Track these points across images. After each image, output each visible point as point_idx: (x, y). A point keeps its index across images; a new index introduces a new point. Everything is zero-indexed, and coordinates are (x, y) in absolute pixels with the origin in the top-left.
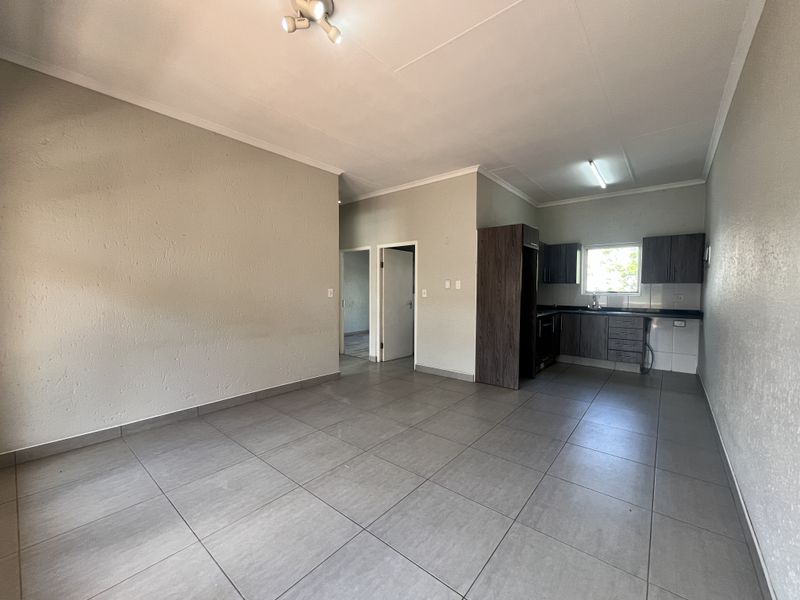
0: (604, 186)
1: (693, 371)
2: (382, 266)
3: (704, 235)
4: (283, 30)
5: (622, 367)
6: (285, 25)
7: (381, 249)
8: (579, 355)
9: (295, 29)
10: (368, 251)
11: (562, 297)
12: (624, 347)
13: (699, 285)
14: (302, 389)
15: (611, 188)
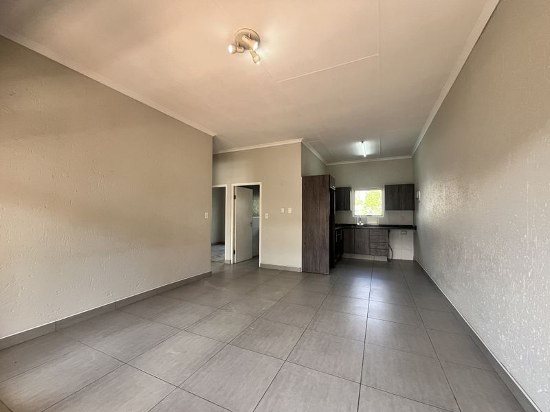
0: (365, 156)
1: (412, 259)
2: (235, 198)
3: (414, 185)
4: (228, 52)
5: (378, 259)
6: (231, 49)
7: (235, 187)
8: (354, 253)
9: (236, 52)
10: (225, 188)
11: (342, 219)
12: (379, 247)
13: (412, 212)
14: (188, 284)
15: (368, 156)
